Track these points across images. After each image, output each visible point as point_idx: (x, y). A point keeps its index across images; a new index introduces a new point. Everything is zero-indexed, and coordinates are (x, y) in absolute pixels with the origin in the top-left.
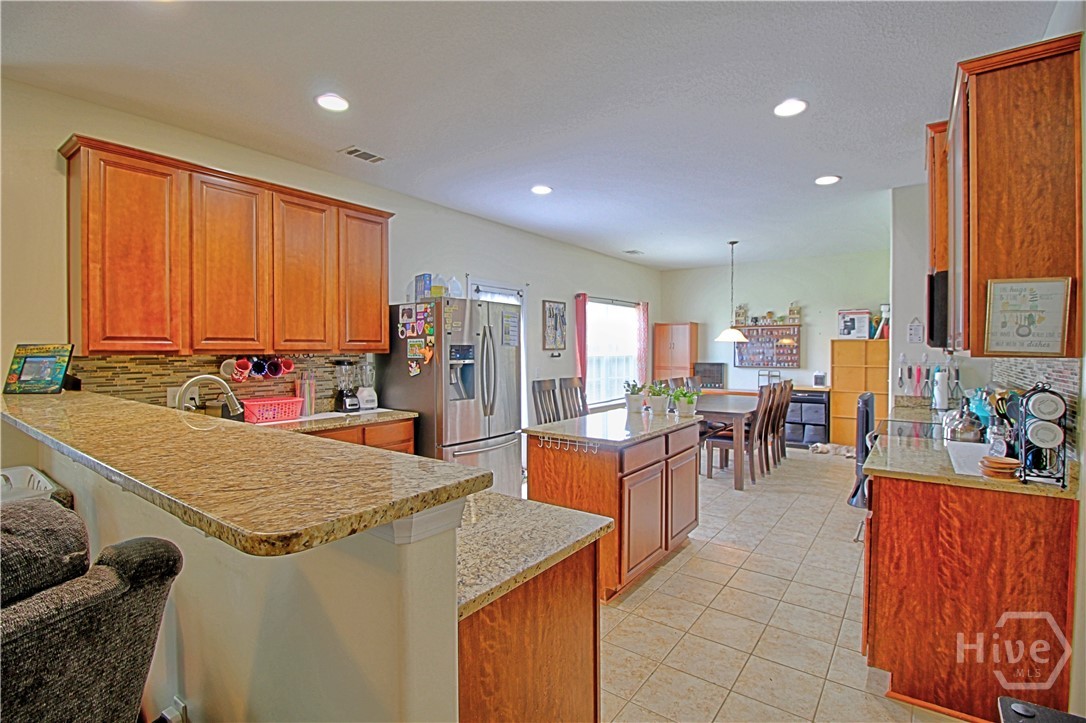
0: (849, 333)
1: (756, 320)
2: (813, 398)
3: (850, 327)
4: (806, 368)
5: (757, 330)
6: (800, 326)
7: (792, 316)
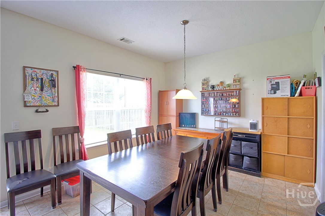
0: (275, 93)
1: (213, 87)
2: (249, 138)
3: (275, 88)
4: (244, 116)
5: (214, 94)
6: (240, 89)
7: (235, 84)
